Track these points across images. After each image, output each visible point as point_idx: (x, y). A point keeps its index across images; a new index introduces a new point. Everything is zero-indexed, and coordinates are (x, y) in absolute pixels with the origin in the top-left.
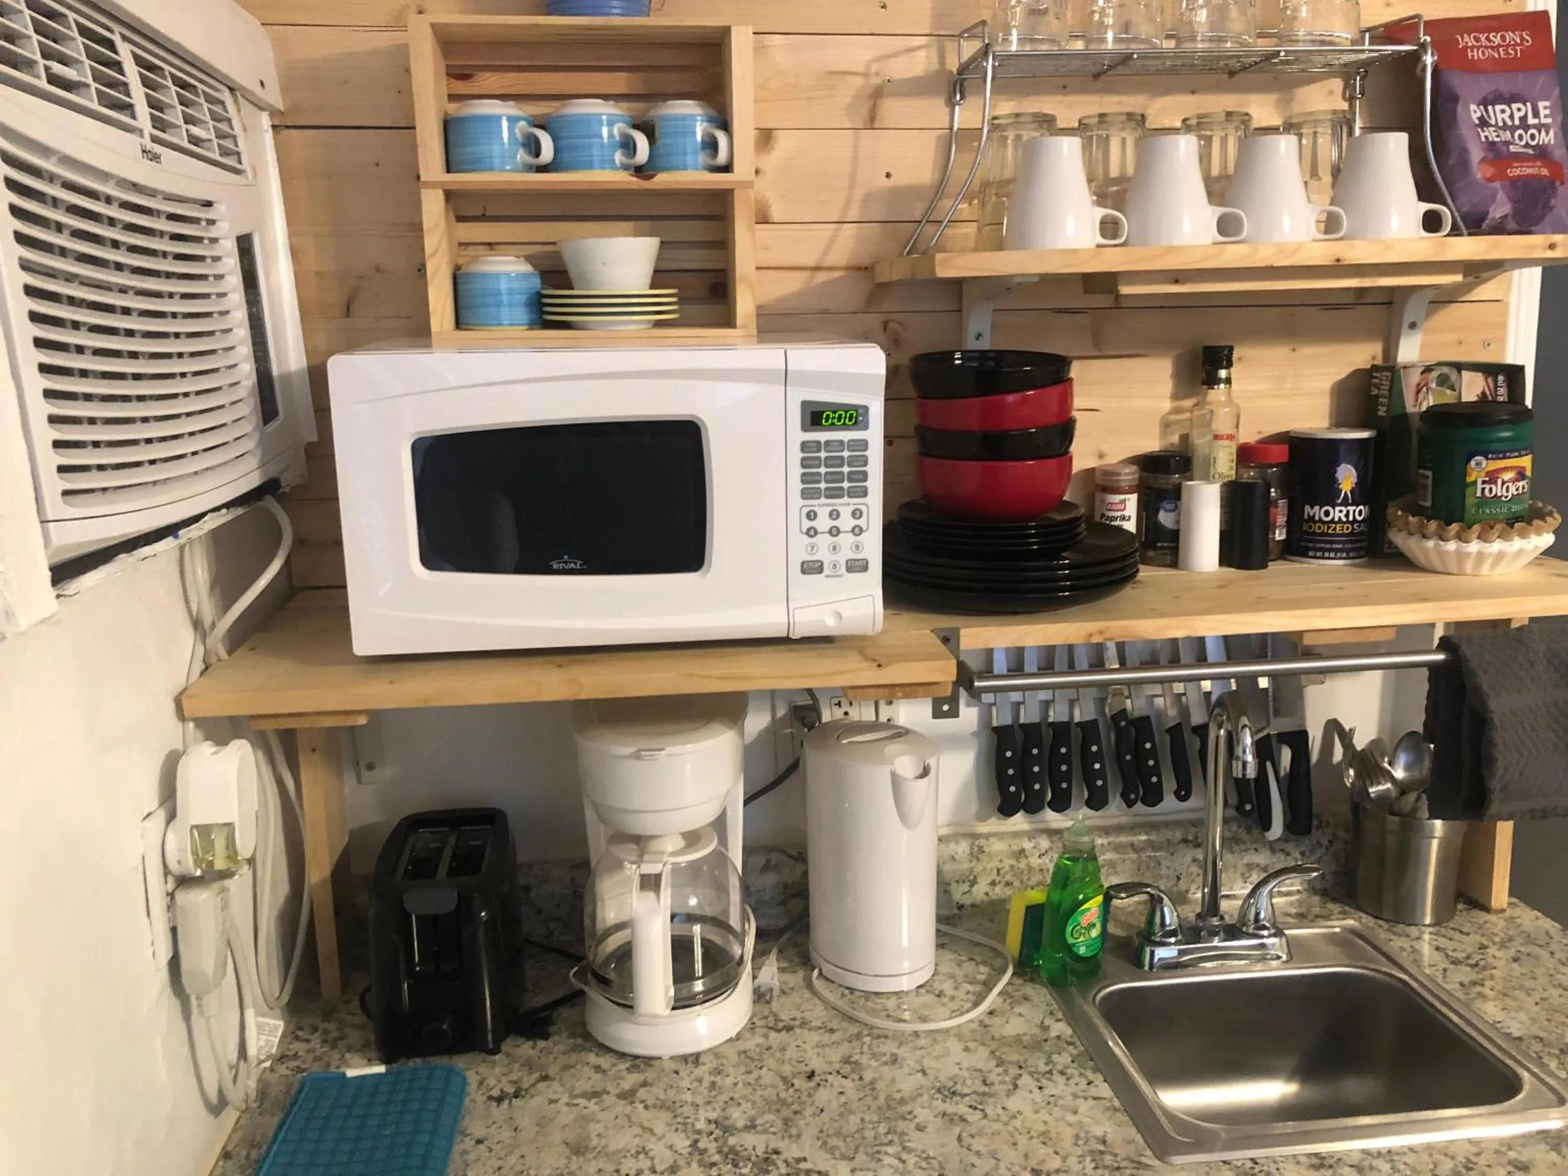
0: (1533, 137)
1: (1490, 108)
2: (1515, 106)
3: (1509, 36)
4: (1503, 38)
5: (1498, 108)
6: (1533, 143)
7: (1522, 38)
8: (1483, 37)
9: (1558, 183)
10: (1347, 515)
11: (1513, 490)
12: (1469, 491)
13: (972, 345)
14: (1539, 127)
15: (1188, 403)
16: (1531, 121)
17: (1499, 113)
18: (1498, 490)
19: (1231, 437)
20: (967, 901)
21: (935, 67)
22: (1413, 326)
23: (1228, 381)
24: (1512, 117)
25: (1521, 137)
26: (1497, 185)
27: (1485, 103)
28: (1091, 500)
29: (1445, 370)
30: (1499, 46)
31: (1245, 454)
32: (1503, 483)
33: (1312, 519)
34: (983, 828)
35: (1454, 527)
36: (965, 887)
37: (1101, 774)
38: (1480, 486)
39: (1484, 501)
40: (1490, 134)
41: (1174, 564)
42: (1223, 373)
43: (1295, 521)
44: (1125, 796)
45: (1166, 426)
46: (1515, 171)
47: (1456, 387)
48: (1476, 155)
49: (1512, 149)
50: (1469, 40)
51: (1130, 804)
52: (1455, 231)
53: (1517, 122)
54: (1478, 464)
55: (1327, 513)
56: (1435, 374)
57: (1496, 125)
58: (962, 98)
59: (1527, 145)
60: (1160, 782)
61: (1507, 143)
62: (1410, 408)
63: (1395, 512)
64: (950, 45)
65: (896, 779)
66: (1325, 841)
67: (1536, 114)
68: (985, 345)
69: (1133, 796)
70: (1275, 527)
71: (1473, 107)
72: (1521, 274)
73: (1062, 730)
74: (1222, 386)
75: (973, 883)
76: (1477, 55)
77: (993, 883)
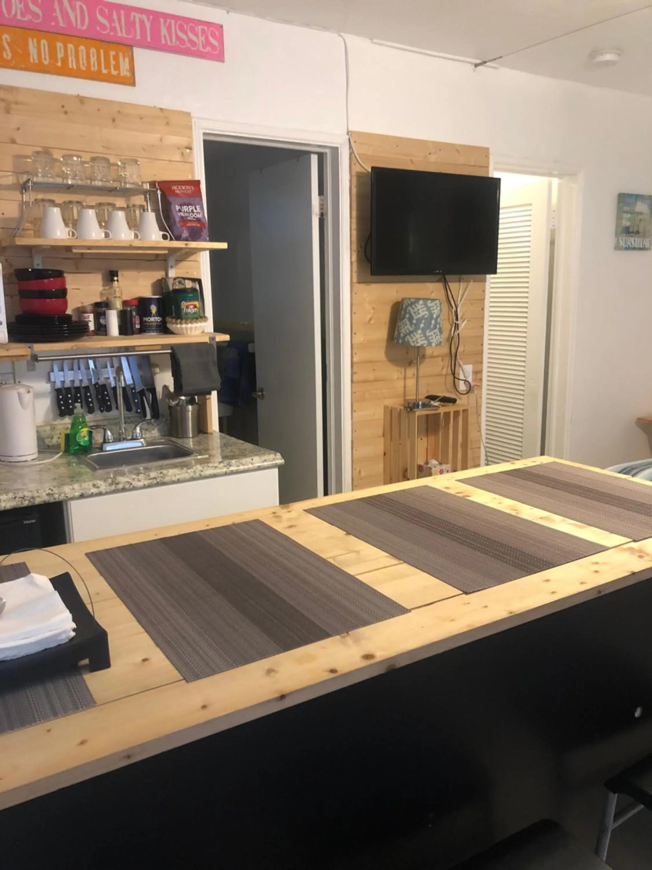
0: (196, 215)
1: (182, 207)
2: (190, 207)
3: (187, 187)
4: (185, 188)
5: (185, 207)
6: (196, 217)
7: (191, 188)
8: (180, 187)
9: (203, 229)
10: (155, 320)
11: (193, 311)
12: (182, 311)
13: (36, 267)
14: (197, 213)
15: (107, 288)
16: (195, 211)
17: (185, 208)
18: (189, 310)
19: (119, 297)
20: (51, 444)
21: (15, 182)
22: (172, 267)
23: (118, 281)
24: (189, 209)
25: (192, 215)
26: (184, 228)
27: (181, 205)
28: (80, 317)
29: (180, 279)
30: (184, 190)
31: (125, 303)
32: (190, 309)
33: (145, 321)
34: (55, 423)
35: (179, 321)
36: (50, 439)
37: (92, 402)
38: (185, 310)
39: (187, 314)
40: (182, 214)
41: (106, 335)
42: (116, 278)
43: (142, 323)
44: (100, 409)
45: (102, 294)
46: (189, 225)
47: (184, 284)
48: (177, 219)
49: (189, 218)
50: (175, 188)
51: (102, 411)
52: (171, 239)
53: (190, 211)
54: (183, 303)
55: (149, 319)
56: (177, 280)
57: (184, 211)
58: (25, 192)
59: (194, 218)
60: (111, 404)
61: (187, 217)
62: (171, 289)
63: (168, 319)
64: (20, 176)
65: (19, 394)
66: (164, 420)
67: (196, 209)
68: (40, 267)
69: (102, 409)
70: (135, 324)
71: (177, 206)
72: (203, 254)
73: (77, 389)
74: (116, 282)
75: (52, 438)
76: (178, 192)
77: (59, 438)
